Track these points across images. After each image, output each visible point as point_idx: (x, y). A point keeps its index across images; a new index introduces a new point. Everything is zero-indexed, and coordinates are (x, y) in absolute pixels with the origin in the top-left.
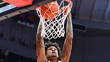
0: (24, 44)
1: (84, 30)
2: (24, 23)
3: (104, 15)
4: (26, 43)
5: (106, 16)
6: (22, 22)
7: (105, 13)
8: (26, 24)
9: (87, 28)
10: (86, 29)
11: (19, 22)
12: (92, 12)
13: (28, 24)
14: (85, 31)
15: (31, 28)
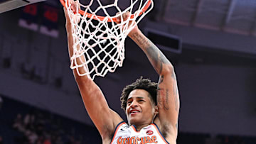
0: (32, 76)
1: (177, 48)
2: (34, 27)
3: (225, 16)
4: (37, 73)
5: (229, 18)
6: (29, 23)
7: (227, 10)
8: (39, 28)
9: (184, 44)
10: (181, 46)
11: (23, 23)
12: (196, 7)
13: (44, 30)
14: (179, 51)
15: (51, 38)
